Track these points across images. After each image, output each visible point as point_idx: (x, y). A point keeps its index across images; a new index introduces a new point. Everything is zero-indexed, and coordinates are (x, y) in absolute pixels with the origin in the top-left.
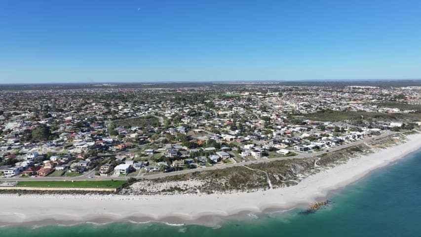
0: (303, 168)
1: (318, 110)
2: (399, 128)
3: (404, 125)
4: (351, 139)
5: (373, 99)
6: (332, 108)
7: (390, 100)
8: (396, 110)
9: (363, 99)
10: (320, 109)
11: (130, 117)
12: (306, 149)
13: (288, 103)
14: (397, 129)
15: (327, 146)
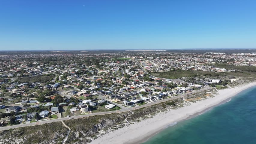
0: (112, 123)
1: (172, 70)
2: (216, 84)
3: (221, 82)
4: (175, 93)
5: (213, 62)
6: (182, 68)
7: (223, 62)
8: (223, 70)
9: (206, 62)
10: (174, 69)
11: (35, 74)
12: (131, 104)
13: (155, 64)
14: (214, 85)
15: (151, 100)
